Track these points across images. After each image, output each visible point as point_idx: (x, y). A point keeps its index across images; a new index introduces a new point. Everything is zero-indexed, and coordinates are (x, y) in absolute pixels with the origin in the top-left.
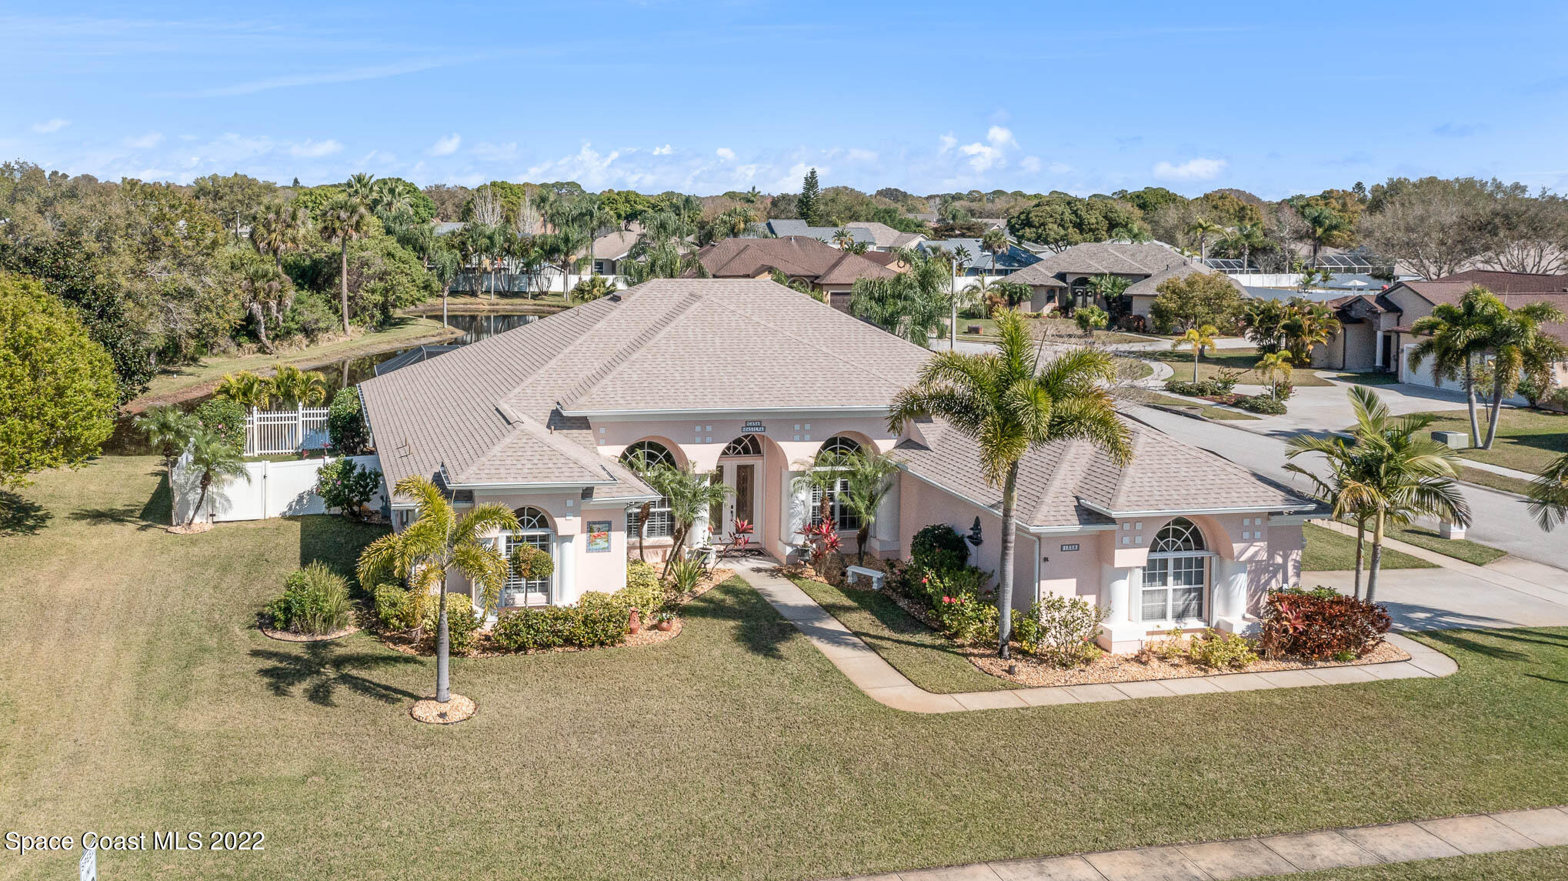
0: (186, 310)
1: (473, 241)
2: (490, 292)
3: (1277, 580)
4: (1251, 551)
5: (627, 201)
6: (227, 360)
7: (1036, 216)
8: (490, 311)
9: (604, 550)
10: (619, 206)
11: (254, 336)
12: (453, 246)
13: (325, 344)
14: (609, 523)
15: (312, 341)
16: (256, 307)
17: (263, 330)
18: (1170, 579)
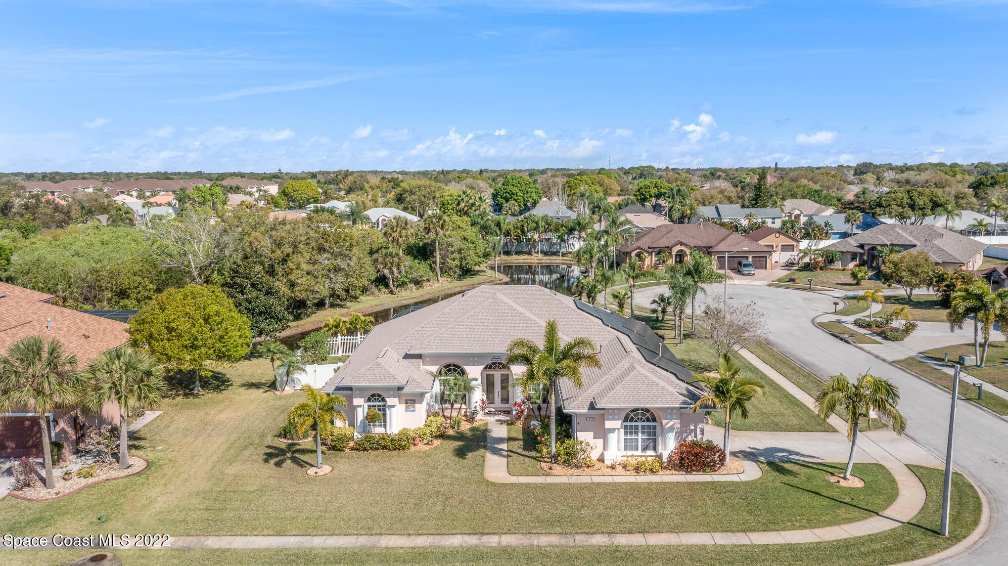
0: (340, 278)
1: (528, 225)
2: (538, 252)
3: (691, 436)
4: (671, 423)
5: (656, 187)
6: (373, 298)
7: (885, 200)
8: (538, 263)
9: (412, 411)
10: (651, 190)
11: (387, 285)
12: (517, 227)
13: (428, 288)
14: (414, 400)
15: (421, 287)
16: (386, 272)
17: (391, 282)
18: (640, 434)
